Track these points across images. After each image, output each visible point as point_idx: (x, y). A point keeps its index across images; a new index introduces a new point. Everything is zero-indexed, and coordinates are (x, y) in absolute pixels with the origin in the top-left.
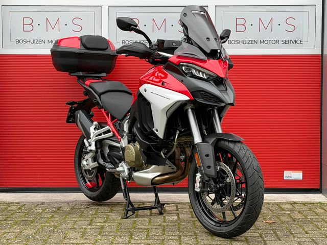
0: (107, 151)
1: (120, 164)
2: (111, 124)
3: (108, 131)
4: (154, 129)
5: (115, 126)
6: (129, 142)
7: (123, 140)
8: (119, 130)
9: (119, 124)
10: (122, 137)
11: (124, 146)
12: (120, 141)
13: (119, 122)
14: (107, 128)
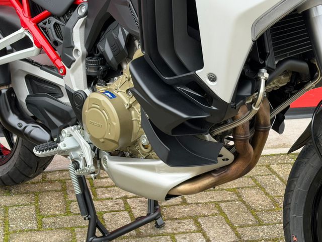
0: (23, 92)
1: (66, 130)
2: (31, 25)
3: (24, 43)
4: (202, 74)
5: (44, 32)
6: (91, 81)
7: (73, 71)
8: (56, 43)
9: (56, 25)
10: (69, 63)
11: (76, 89)
12: (65, 73)
13: (54, 20)
14: (21, 33)
